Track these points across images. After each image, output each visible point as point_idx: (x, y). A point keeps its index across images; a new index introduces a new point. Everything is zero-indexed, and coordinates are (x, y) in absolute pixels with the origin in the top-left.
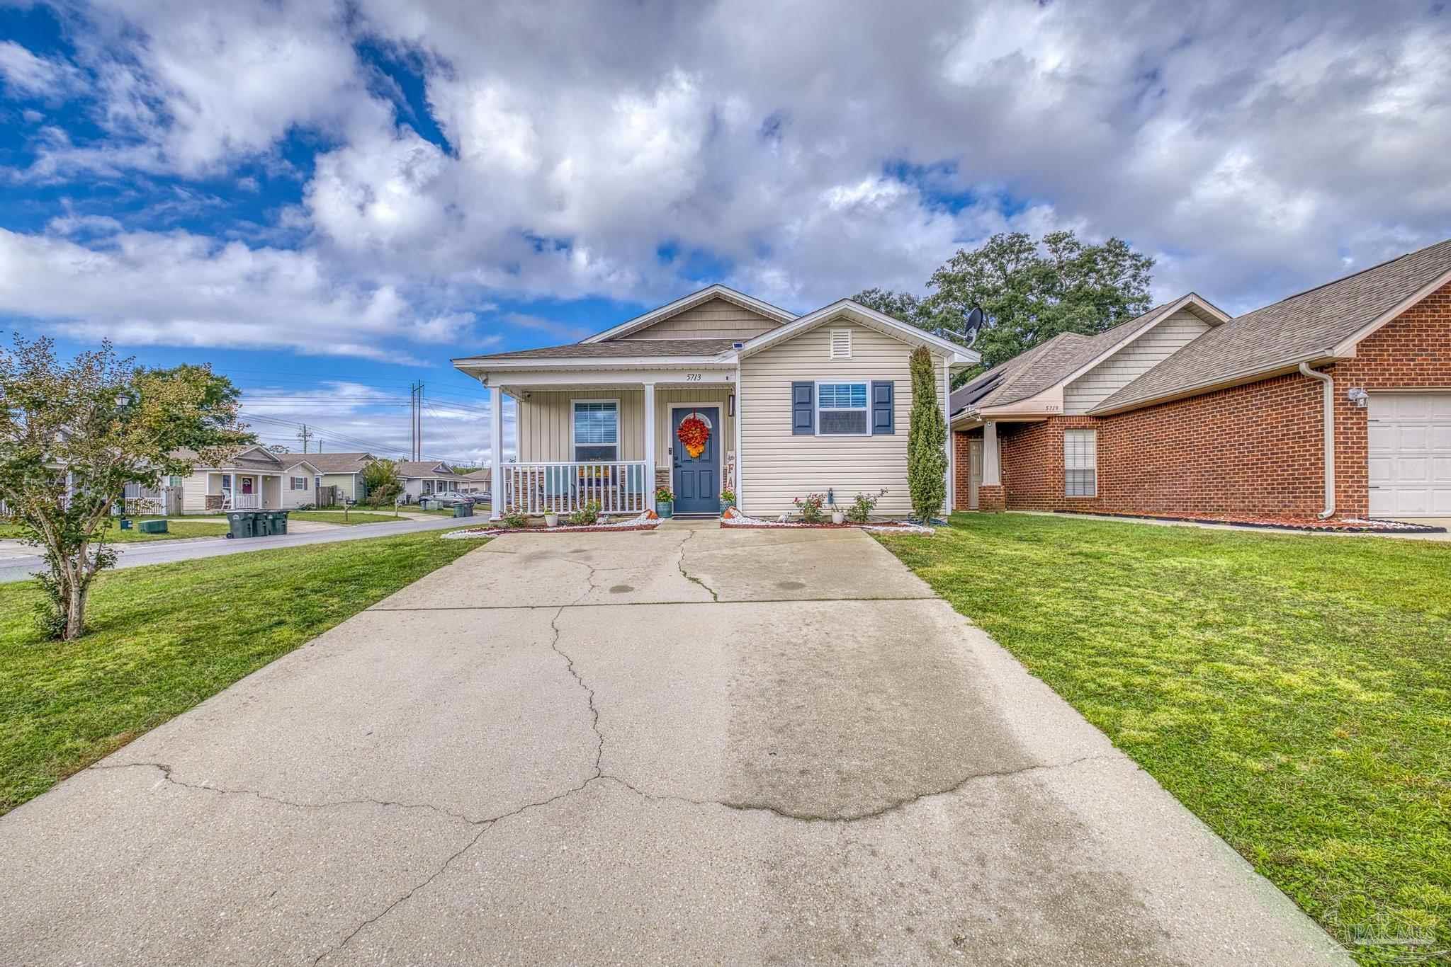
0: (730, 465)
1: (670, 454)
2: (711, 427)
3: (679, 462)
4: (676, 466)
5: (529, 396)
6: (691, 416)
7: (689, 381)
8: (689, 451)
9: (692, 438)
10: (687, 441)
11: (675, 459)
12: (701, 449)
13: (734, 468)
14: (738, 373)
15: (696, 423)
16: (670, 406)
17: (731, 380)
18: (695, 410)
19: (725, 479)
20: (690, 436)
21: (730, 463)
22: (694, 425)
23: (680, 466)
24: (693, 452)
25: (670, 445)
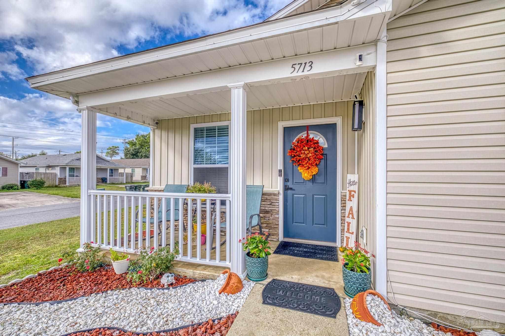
0: (350, 191)
1: (280, 175)
2: (326, 146)
3: (290, 184)
4: (286, 188)
5: (157, 123)
6: (303, 135)
7: (295, 74)
8: (301, 173)
9: (304, 159)
10: (299, 162)
11: (286, 180)
12: (315, 170)
13: (356, 195)
14: (382, 47)
15: (309, 142)
16: (282, 125)
17: (368, 62)
18: (308, 128)
19: (344, 207)
20: (303, 156)
21: (352, 188)
22: (307, 144)
23: (291, 189)
24: (306, 175)
25: (280, 166)
